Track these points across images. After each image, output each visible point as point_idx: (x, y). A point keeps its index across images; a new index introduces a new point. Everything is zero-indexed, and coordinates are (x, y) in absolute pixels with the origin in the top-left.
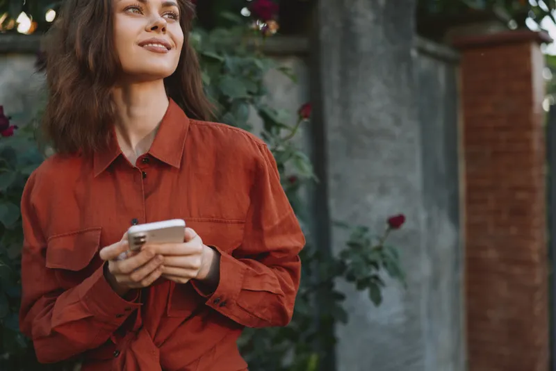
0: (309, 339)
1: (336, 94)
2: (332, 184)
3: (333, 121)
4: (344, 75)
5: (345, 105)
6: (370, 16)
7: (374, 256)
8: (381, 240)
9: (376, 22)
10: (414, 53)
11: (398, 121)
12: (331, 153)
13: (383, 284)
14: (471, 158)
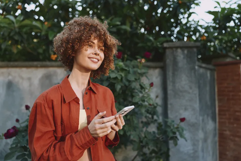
0: (161, 154)
1: (171, 79)
2: (169, 106)
3: (170, 87)
4: (173, 74)
5: (174, 83)
6: (182, 56)
7: (175, 130)
8: (178, 125)
9: (184, 58)
10: (196, 67)
11: (191, 88)
12: (169, 97)
13: (178, 140)
14: (220, 100)
